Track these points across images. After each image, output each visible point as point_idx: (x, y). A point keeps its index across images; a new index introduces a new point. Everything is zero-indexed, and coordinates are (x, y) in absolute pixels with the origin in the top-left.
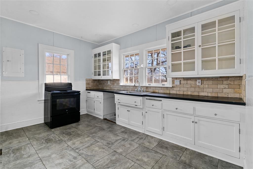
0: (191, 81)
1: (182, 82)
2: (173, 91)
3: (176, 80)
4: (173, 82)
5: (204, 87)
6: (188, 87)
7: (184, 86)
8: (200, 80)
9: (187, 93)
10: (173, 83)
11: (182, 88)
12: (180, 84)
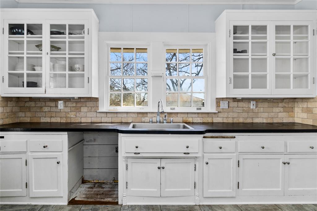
0: (242, 103)
1: (230, 105)
2: (217, 118)
3: (223, 102)
4: (218, 105)
5: (259, 111)
6: (239, 111)
7: (234, 110)
8: (255, 102)
9: (238, 120)
10: (218, 107)
11: (231, 113)
12: (228, 107)
